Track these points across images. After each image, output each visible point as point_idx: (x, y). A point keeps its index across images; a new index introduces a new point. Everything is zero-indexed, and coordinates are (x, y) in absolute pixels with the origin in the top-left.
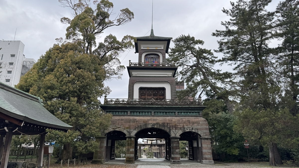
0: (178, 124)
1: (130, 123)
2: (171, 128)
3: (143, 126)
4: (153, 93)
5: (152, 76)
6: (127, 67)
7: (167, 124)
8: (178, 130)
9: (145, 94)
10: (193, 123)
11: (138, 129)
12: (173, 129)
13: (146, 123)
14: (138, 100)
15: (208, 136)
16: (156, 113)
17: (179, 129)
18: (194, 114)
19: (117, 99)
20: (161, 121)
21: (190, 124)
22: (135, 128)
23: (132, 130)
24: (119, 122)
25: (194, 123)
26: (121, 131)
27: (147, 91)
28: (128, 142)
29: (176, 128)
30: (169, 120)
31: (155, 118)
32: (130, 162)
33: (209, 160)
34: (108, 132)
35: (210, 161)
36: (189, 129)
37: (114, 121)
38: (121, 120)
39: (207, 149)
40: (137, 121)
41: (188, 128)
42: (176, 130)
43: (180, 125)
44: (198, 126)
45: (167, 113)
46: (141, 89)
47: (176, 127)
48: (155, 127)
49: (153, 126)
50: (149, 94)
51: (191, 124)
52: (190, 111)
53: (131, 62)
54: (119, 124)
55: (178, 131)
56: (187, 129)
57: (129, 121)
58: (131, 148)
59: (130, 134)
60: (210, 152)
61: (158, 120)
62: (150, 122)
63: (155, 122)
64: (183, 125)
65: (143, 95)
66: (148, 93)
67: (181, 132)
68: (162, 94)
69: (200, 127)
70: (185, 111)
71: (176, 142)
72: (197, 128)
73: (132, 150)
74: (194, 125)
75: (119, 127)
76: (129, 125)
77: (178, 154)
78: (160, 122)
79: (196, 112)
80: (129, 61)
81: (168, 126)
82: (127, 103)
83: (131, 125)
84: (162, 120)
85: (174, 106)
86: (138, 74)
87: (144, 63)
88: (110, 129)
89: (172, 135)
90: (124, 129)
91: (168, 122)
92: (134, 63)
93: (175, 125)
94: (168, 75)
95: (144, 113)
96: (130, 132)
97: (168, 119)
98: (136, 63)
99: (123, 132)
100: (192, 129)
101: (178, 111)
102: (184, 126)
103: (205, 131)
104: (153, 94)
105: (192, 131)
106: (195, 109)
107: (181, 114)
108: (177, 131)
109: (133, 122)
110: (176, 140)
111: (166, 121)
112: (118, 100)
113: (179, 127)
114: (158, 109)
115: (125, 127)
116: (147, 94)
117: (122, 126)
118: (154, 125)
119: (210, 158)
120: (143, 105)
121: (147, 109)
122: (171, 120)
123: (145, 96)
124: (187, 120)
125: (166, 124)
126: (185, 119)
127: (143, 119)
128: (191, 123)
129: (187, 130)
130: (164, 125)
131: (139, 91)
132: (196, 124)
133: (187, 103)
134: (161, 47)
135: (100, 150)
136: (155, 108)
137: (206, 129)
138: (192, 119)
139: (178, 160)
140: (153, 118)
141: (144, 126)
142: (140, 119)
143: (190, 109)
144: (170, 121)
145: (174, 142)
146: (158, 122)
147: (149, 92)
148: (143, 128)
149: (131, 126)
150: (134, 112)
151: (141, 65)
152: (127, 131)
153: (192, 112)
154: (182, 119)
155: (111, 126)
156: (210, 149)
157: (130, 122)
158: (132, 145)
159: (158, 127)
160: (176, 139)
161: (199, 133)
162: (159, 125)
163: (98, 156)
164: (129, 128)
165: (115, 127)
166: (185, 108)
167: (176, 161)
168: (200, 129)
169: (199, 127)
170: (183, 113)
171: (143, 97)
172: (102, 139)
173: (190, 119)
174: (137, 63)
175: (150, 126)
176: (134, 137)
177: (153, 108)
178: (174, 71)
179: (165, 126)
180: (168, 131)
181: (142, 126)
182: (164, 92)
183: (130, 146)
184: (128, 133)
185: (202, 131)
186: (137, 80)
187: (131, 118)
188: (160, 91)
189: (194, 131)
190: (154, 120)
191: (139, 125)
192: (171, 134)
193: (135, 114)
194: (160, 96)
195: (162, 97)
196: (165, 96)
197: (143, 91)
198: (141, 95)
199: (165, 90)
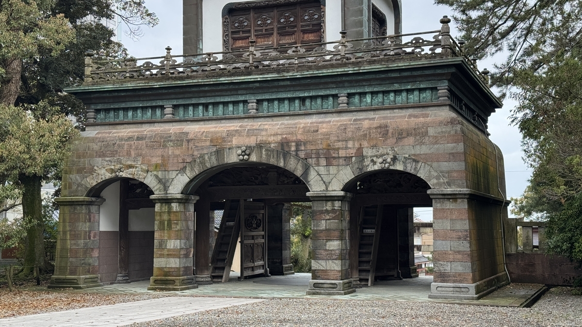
0: (340, 144)
1: (166, 150)
2: (312, 161)
3: (210, 159)
4: (279, 22)
7: (298, 144)
8: (338, 165)
9: (249, 31)
10: (401, 135)
11: (192, 169)
12: (318, 165)
13: (219, 146)
15: (459, 186)
16: (265, 104)
17: (341, 161)
18: (414, 97)
20: (276, 135)
21: (386, 139)
22: (181, 166)
23: (175, 173)
24: (131, 146)
25: (404, 135)
26: (136, 177)
27: (256, 19)
28: (160, 216)
29: (330, 160)
30: (306, 131)
31: (257, 124)
32: (166, 284)
33: (454, 282)
34: (95, 183)
35: (461, 285)
36: (380, 160)
37: (114, 144)
38: (138, 137)
39: (451, 239)
40: (188, 141)
41: (376, 156)
42: (331, 167)
43: (346, 148)
44: (418, 147)
45: (308, 103)
46: (230, 11)
47: (329, 157)
48: (254, 158)
49: (246, 157)
50: (262, 30)
51: (391, 141)
52: (396, 86)
54: (129, 154)
55: (338, 171)
56: (372, 161)
57: (164, 141)
58: (170, 238)
59: (166, 188)
60: (461, 249)
61: (264, 133)
62: (235, 141)
63: (252, 141)
64: (357, 145)
65: (241, 35)
66: (259, 25)
67: (347, 175)
68: (313, 25)
69: (428, 151)
70: (376, 89)
71: (327, 212)
72: (414, 155)
73: (172, 245)
74: (401, 144)
75: (129, 163)
76: (163, 156)
77: (334, 257)
78: (271, 139)
79: (422, 86)
81: (299, 153)
82: (159, 75)
83: (169, 157)
84: (279, 132)
85: (325, 72)
88: (103, 171)
89: (315, 187)
90: (148, 171)
91: (299, 137)
93: (329, 148)
95: (221, 107)
96: (168, 181)
97: (302, 125)
99: (142, 180)
100: (394, 159)
101: (349, 91)
102: (360, 149)
103: (445, 166)
104: (279, 29)
105: (391, 168)
106: (415, 73)
107: (361, 101)
108: (335, 172)
109: (178, 146)
110: (329, 206)
111: (292, 134)
113: (342, 153)
114: (269, 88)
115: (149, 165)
116: (256, 31)
117: (140, 159)
118: (247, 152)
119: (460, 275)
121: (226, 90)
122: (312, 129)
123: (247, 37)
124: (376, 123)
125: (293, 144)
126: (369, 121)
127: (212, 132)
128: (390, 134)
129: (374, 163)
130: (286, 149)
131: (224, 23)
132: (411, 140)
133: (384, 53)
135: (75, 244)
136: (258, 85)
137: (453, 156)
138: (401, 117)
139: (333, 282)
140: (249, 124)
141: (213, 158)
142: (203, 130)
143: (393, 75)
144: (309, 131)
145: (322, 212)
146: (264, 138)
147: (264, 20)
148: (208, 165)
149: (171, 161)
150: (186, 106)
152: (157, 177)
153: (408, 91)
154: (360, 120)
155: (106, 163)
156: (465, 239)
157: (165, 146)
158: (173, 226)
159: (264, 160)
160: (329, 201)
161: (422, 175)
162: (267, 150)
163: (69, 264)
164: (162, 166)
165: (118, 167)
166: (374, 76)
167: (325, 286)
168: (428, 159)
169: (423, 150)
170: (368, 99)
171: (239, 44)
172: (78, 208)
173: (390, 118)
175: (233, 158)
176: (179, 201)
177: (251, 85)
179: (288, 153)
180: (299, 173)
181: (206, 157)
182: (321, 12)
183: (166, 231)
184: (158, 186)
185: (435, 164)
187: (174, 129)
188: (305, 12)
189: (399, 167)
190: (251, 133)
191: (196, 153)
192: (311, 183)
193: (191, 113)
194: (306, 33)
195: (312, 38)
196: (322, 30)
197: (242, 19)
198: (234, 37)
199: (322, 6)
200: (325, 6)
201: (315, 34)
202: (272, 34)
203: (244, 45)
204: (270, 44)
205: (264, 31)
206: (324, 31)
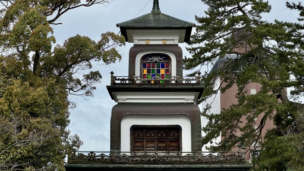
4: (158, 135)
5: (157, 103)
6: (107, 86)
9: (143, 139)
14: (129, 154)
19: (92, 152)
27: (146, 133)
46: (134, 129)
50: (149, 139)
53: (114, 75)
65: (139, 140)
66: (148, 136)
68: (175, 139)
80: (111, 73)
82: (109, 161)
86: (127, 99)
87: (139, 78)
92: (121, 78)
94: (188, 100)
98: (124, 78)
104: (158, 139)
112: (93, 154)
116: (146, 139)
120: (138, 164)
123: (142, 141)
131: (131, 134)
134: (174, 40)
147: (150, 134)
151: (133, 81)
171: (138, 144)
174: (126, 78)
178: (199, 93)
182: (179, 133)
186: (126, 112)
188: (171, 132)
194: (171, 142)
195: (175, 145)
196: (180, 142)
197: (139, 132)
198: (135, 141)
199: (180, 131)
200: (181, 131)
201: (176, 143)
202: (155, 141)
203: (140, 145)
204: (153, 146)
205: (150, 139)
206: (181, 142)
